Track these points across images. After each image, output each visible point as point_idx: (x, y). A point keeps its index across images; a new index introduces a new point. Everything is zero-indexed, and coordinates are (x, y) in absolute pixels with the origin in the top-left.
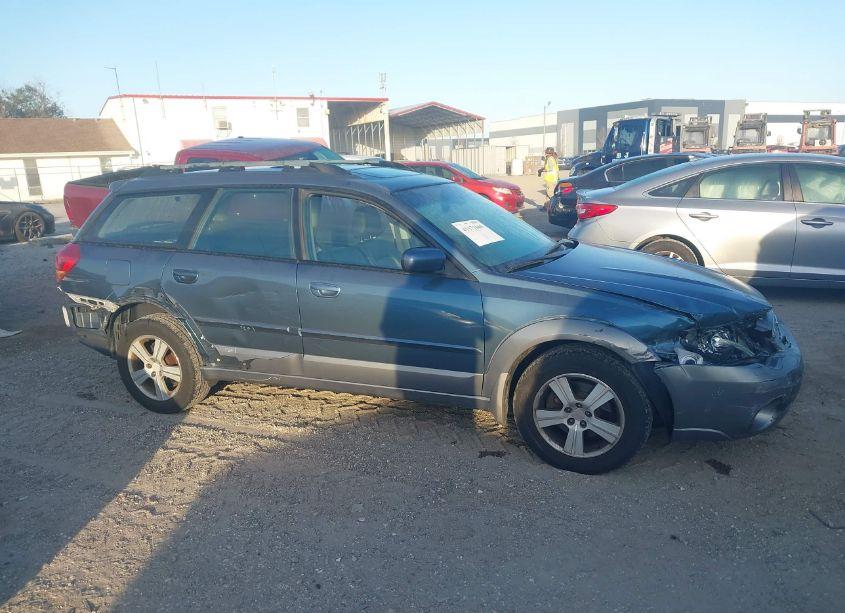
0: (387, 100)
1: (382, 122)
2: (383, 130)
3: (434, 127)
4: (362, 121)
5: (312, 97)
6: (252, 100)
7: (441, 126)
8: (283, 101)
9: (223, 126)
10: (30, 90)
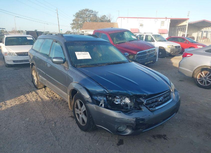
0: (189, 19)
1: (186, 25)
2: (186, 28)
3: (204, 27)
4: (181, 25)
5: (166, 18)
6: (150, 19)
7: (206, 27)
8: (158, 19)
9: (141, 25)
10: (105, 16)
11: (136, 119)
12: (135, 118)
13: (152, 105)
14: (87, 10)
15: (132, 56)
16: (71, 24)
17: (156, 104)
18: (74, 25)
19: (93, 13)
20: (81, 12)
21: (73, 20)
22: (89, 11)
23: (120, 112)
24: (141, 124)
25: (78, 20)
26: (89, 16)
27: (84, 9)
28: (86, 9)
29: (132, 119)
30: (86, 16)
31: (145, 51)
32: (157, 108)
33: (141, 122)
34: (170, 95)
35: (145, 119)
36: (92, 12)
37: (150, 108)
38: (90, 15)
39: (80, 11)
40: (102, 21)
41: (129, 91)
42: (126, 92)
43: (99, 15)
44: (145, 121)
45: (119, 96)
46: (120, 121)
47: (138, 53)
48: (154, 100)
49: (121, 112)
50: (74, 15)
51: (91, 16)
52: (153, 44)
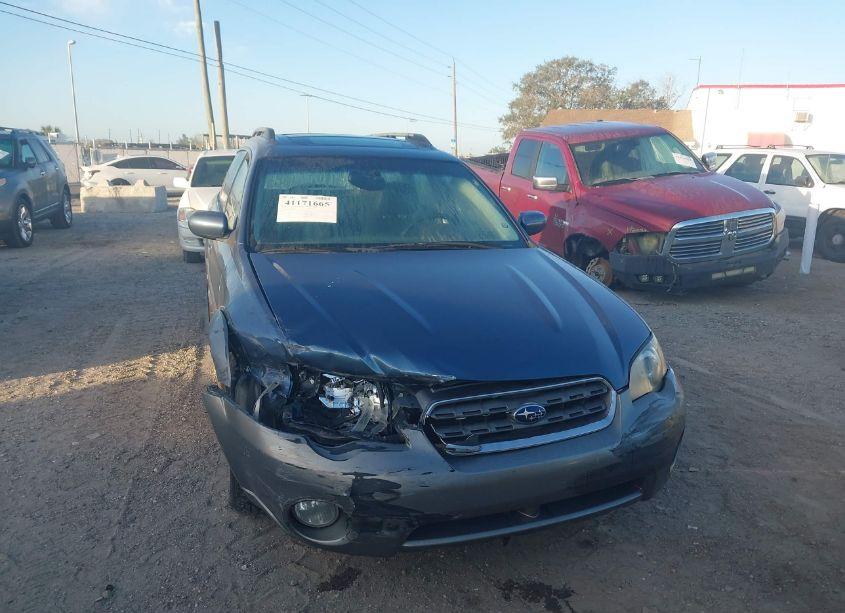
9: (803, 119)
10: (644, 84)
11: (354, 480)
12: (355, 474)
13: (467, 431)
14: (569, 63)
15: (654, 242)
16: (501, 120)
17: (492, 428)
18: (513, 124)
19: (593, 75)
20: (546, 69)
21: (513, 105)
22: (579, 66)
23: (297, 441)
24: (380, 503)
25: (531, 104)
26: (577, 87)
27: (559, 57)
28: (565, 59)
29: (340, 477)
30: (565, 85)
31: (715, 219)
32: (488, 448)
33: (379, 497)
34: (604, 403)
35: (399, 486)
36: (591, 70)
37: (448, 441)
38: (582, 80)
39: (540, 68)
40: (628, 106)
41: (372, 356)
42: (358, 358)
43: (621, 83)
44: (398, 494)
45: (341, 377)
46: (291, 478)
47: (680, 229)
48: (485, 410)
49: (302, 439)
50: (516, 85)
51: (586, 85)
52: (805, 194)
